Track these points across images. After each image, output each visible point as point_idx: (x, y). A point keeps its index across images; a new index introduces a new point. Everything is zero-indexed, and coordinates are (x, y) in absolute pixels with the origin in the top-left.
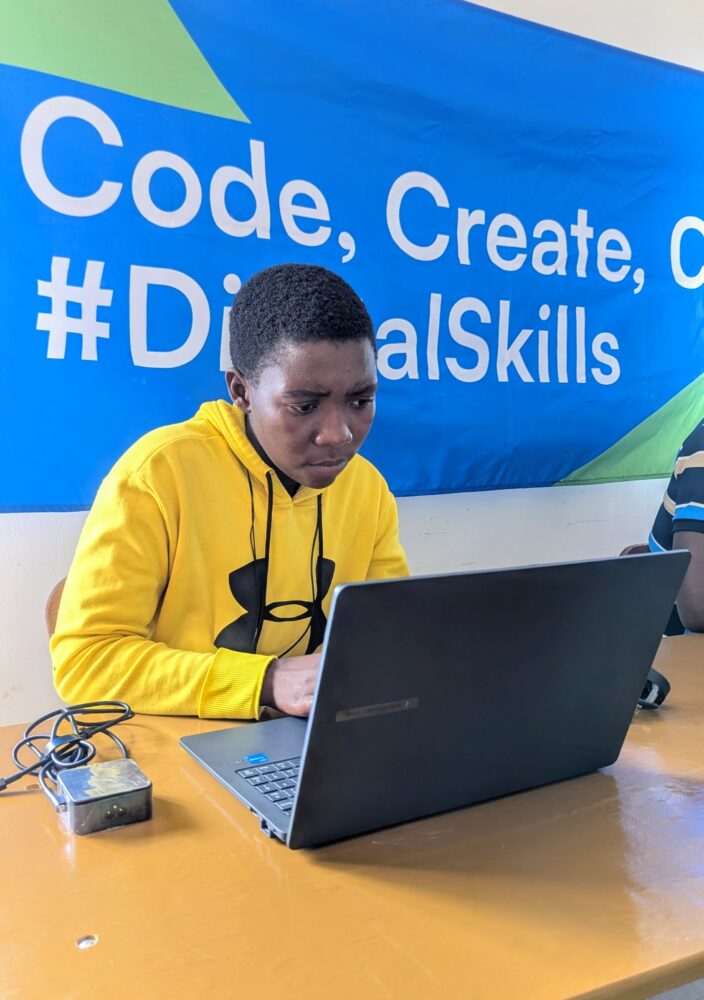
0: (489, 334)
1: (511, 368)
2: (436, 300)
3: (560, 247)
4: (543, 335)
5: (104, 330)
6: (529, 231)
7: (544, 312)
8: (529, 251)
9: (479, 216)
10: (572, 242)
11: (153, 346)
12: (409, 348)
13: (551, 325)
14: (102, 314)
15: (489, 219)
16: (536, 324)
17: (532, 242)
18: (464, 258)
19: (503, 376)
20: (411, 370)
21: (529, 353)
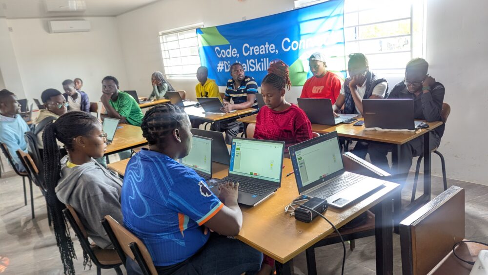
0: (255, 64)
2: (247, 60)
5: (223, 68)
6: (259, 48)
7: (262, 60)
8: (259, 51)
10: (265, 48)
13: (263, 62)
15: (254, 48)
16: (261, 62)
18: (251, 54)
19: (257, 70)
21: (261, 66)
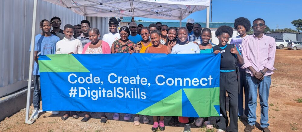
0: (123, 92)
1: (127, 96)
2: (115, 88)
3: (135, 80)
4: (132, 92)
5: (76, 94)
6: (129, 79)
7: (132, 89)
8: (129, 81)
9: (121, 77)
10: (136, 80)
11: (81, 95)
12: (111, 94)
14: (76, 92)
15: (123, 78)
17: (130, 80)
18: (119, 83)
19: (126, 97)
20: (112, 96)
21: (130, 94)
